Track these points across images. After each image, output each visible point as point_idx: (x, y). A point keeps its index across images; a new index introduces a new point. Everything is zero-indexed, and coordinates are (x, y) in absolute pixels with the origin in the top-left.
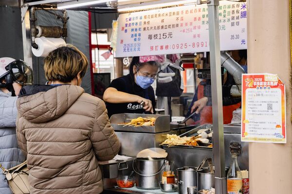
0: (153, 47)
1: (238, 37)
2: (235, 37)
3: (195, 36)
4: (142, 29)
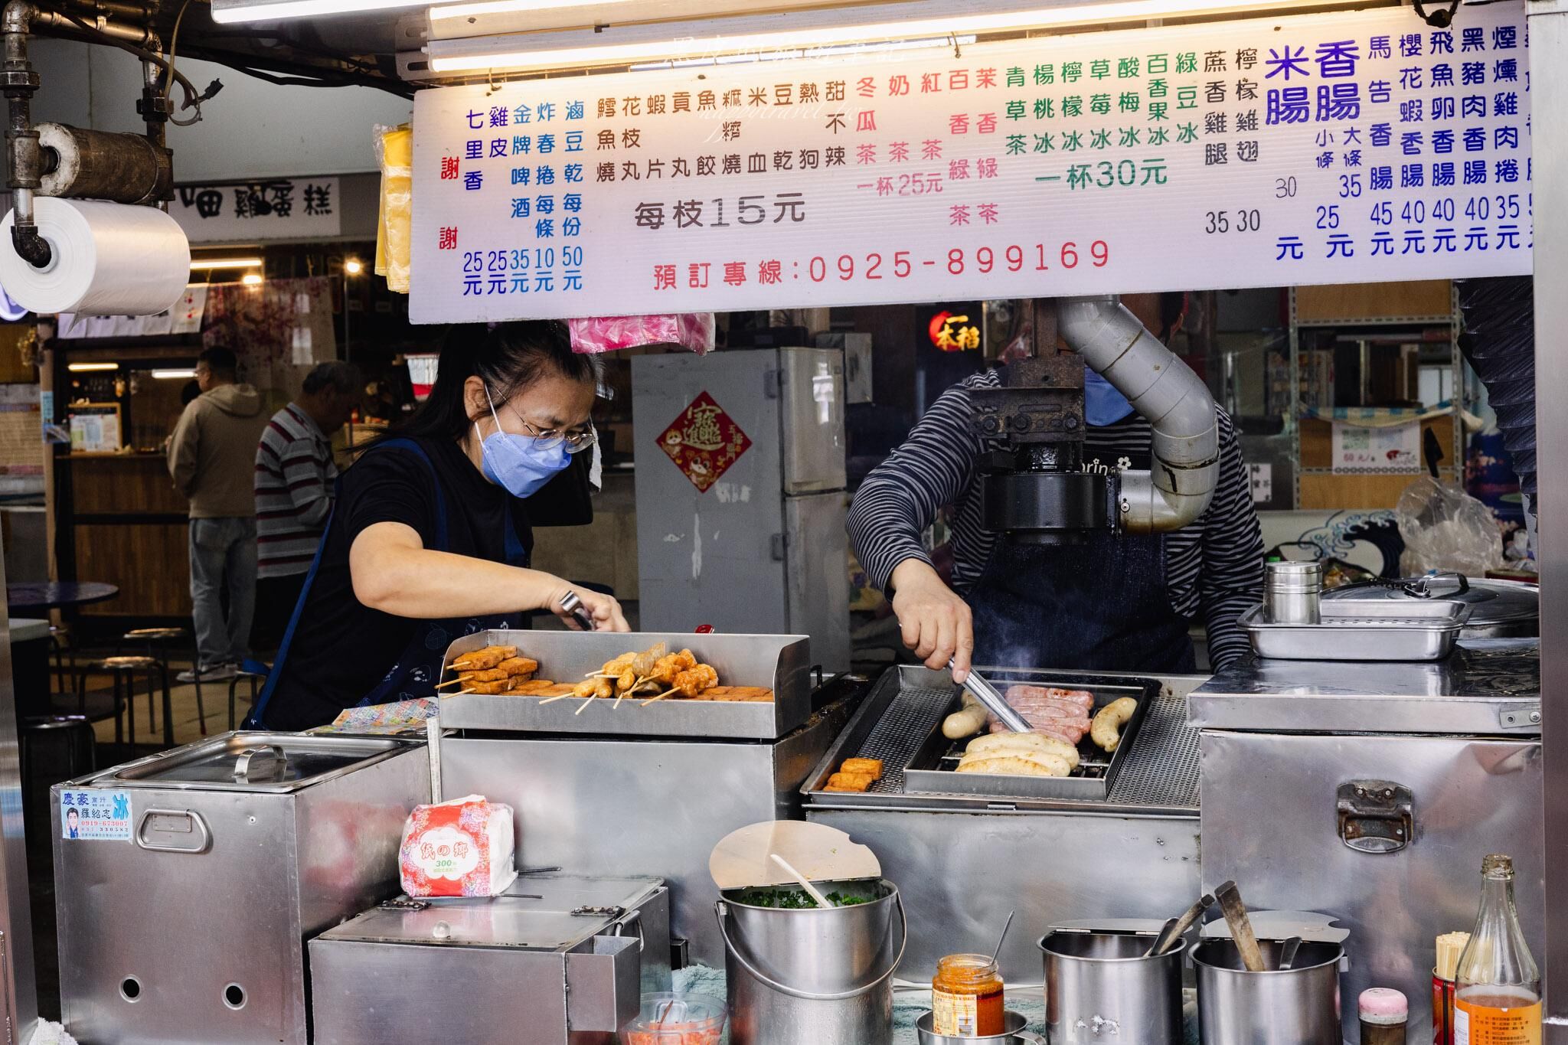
0: (670, 268)
1: (1251, 221)
2: (1235, 219)
3: (960, 215)
4: (590, 172)
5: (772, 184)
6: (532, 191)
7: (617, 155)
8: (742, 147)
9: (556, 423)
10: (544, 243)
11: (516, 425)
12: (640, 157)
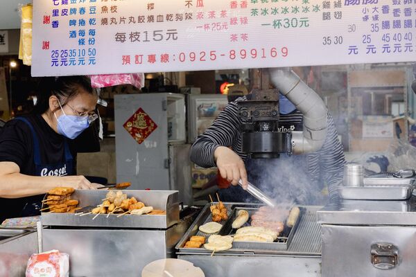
0: (128, 57)
1: (339, 40)
2: (334, 40)
3: (234, 38)
4: (98, 21)
5: (165, 26)
6: (77, 28)
7: (109, 15)
8: (154, 13)
9: (85, 110)
10: (82, 47)
11: (70, 112)
12: (117, 16)
